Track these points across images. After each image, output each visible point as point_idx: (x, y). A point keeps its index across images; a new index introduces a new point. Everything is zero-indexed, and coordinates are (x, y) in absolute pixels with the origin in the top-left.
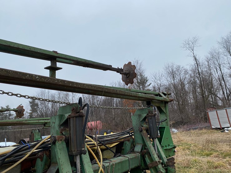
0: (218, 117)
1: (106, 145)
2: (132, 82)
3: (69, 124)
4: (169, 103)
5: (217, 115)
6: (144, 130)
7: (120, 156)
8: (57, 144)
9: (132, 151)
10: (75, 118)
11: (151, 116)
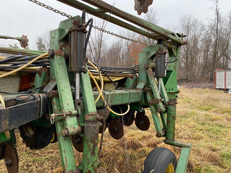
0: (225, 78)
1: (110, 77)
2: (146, 11)
3: (69, 38)
4: (182, 47)
5: (225, 76)
6: (151, 68)
7: (121, 89)
8: (55, 57)
9: (134, 87)
10: (76, 32)
11: (161, 54)
